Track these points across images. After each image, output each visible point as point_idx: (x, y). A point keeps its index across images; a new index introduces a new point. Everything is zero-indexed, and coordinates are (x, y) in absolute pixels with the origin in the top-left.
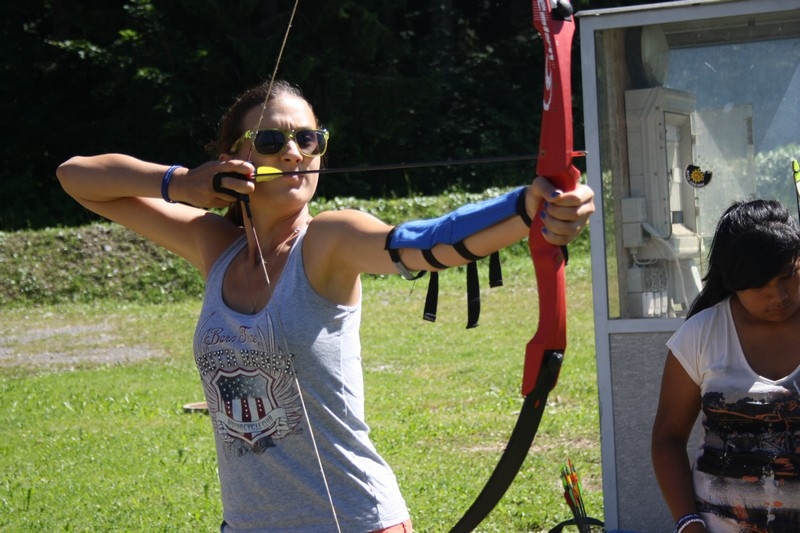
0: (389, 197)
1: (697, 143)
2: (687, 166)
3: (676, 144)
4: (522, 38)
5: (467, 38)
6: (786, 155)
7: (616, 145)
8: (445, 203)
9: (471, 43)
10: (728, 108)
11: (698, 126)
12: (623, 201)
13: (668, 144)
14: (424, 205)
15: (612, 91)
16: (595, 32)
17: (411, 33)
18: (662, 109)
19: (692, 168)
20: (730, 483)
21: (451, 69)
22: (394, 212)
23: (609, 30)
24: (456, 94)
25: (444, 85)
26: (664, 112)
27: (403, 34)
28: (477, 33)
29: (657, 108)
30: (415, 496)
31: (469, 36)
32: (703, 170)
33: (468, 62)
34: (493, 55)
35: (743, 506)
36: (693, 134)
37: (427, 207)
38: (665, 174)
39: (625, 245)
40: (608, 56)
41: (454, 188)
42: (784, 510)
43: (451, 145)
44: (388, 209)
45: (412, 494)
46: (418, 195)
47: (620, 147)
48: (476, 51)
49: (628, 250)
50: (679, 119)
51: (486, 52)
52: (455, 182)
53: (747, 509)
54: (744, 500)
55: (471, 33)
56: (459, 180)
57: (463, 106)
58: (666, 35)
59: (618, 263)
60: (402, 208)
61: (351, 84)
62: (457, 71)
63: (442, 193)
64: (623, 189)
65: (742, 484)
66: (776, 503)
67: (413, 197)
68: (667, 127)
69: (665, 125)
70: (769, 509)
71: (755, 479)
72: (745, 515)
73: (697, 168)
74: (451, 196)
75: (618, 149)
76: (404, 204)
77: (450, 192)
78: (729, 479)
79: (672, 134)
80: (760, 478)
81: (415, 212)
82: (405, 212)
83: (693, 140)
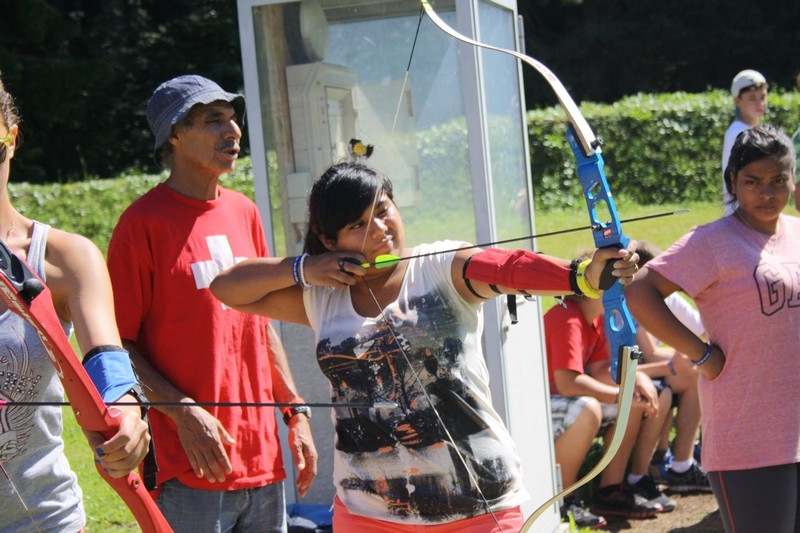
0: (64, 182)
1: (360, 116)
2: (349, 140)
3: (339, 119)
4: (194, 18)
5: (139, 19)
6: (459, 128)
7: (279, 120)
8: (123, 186)
9: (144, 24)
10: (387, 81)
11: (360, 99)
12: (288, 177)
13: (331, 119)
14: (101, 188)
15: (272, 66)
16: (253, 8)
17: (81, 14)
18: (323, 84)
19: (354, 142)
20: (368, 458)
21: (124, 50)
22: (70, 197)
23: (267, 6)
24: (130, 76)
25: (117, 66)
26: (326, 87)
27: (73, 15)
28: (149, 13)
29: (318, 83)
30: (96, 484)
31: (141, 16)
32: (365, 143)
33: (141, 43)
34: (165, 35)
35: (384, 478)
36: (355, 108)
37: (104, 191)
38: (329, 149)
39: (293, 220)
40: (267, 32)
41: (131, 170)
42: (421, 477)
43: (128, 127)
44: (63, 194)
45: (92, 482)
46: (94, 178)
47: (283, 123)
48: (149, 31)
49: (295, 225)
50: (341, 93)
51: (158, 31)
52: (132, 164)
53: (388, 481)
54: (384, 472)
55: (142, 12)
56: (137, 162)
57: (137, 87)
58: (325, 11)
59: (286, 239)
60: (78, 193)
61: (20, 67)
62: (131, 51)
63: (119, 176)
64: (288, 166)
65: (379, 457)
66: (413, 470)
67: (89, 180)
68: (329, 102)
69: (326, 99)
70: (407, 477)
71: (390, 449)
72: (386, 488)
73: (359, 141)
74: (129, 179)
75: (280, 125)
76: (80, 188)
77: (127, 174)
78: (366, 454)
79: (334, 109)
80: (394, 447)
81: (92, 196)
82: (81, 197)
83: (355, 115)
